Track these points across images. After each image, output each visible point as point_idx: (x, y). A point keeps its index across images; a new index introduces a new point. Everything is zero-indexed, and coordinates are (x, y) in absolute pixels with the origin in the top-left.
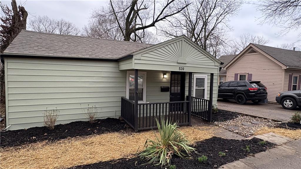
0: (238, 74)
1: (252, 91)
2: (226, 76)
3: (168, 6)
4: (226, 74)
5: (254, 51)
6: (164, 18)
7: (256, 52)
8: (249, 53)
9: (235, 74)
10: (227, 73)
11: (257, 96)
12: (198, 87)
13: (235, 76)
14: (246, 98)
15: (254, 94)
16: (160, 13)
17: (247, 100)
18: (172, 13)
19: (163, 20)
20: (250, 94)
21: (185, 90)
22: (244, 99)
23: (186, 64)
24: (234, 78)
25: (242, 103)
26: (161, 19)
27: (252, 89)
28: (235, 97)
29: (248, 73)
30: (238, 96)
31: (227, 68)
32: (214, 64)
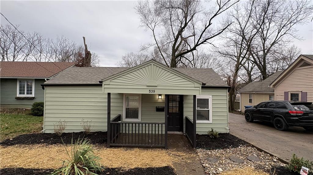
0: (288, 92)
1: (295, 114)
2: (274, 94)
3: (206, 30)
4: (273, 92)
5: (307, 64)
6: (205, 41)
7: (310, 65)
8: (301, 66)
9: (284, 92)
10: (275, 91)
11: (302, 122)
12: (200, 108)
13: (285, 95)
14: (286, 123)
15: (298, 118)
16: (199, 37)
17: (287, 126)
18: (213, 36)
19: (204, 43)
20: (291, 118)
21: (184, 110)
22: (284, 124)
23: (157, 86)
24: (284, 97)
25: (281, 129)
26: (202, 43)
27: (293, 112)
28: (273, 121)
29: (301, 92)
30: (276, 120)
31: (274, 86)
32: (193, 85)
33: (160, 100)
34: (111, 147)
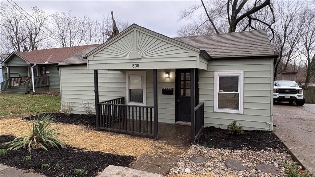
12: (224, 91)
32: (187, 55)
33: (168, 80)
34: (100, 130)
